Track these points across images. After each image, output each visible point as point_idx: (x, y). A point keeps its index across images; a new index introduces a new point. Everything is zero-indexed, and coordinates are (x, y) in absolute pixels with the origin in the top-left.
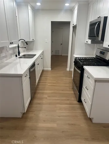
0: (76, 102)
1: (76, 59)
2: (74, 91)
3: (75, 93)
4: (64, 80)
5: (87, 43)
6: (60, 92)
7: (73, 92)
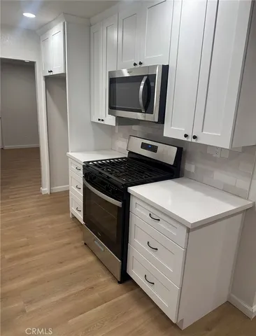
0: (115, 287)
1: (88, 166)
2: (93, 253)
3: (99, 260)
4: (50, 227)
5: (102, 122)
6: (58, 270)
7: (91, 258)
